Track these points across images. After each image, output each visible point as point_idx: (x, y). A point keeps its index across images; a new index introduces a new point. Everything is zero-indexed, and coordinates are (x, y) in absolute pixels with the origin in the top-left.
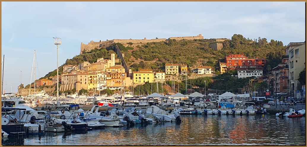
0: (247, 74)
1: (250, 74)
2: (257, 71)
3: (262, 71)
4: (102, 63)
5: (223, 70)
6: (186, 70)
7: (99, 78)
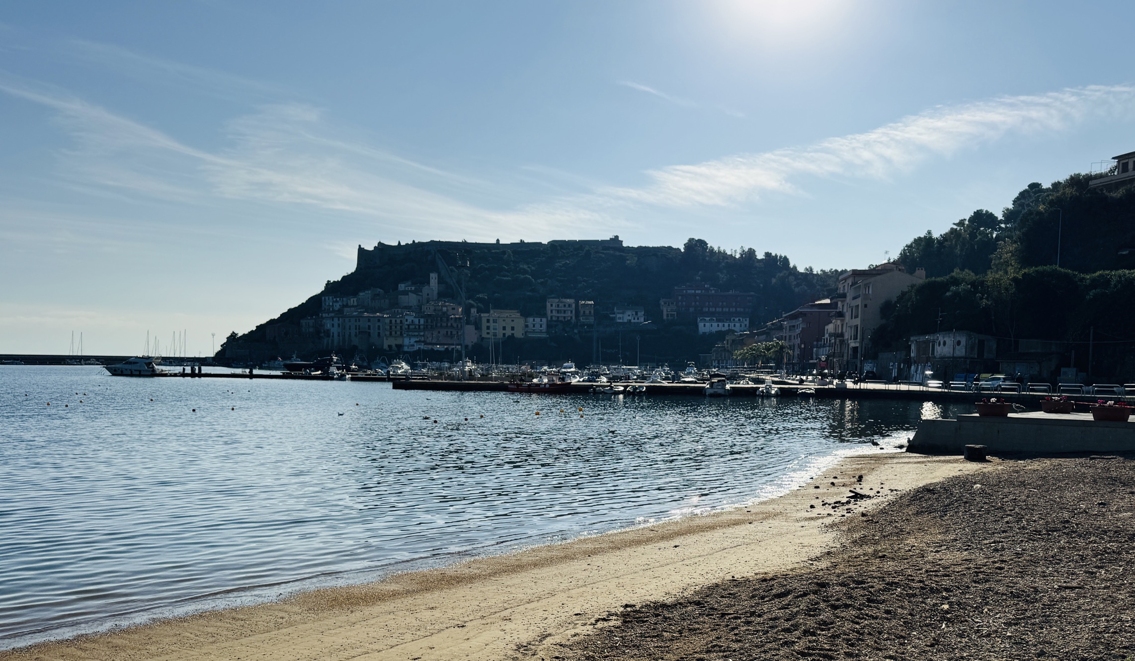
1: (724, 326)
2: (737, 319)
3: (748, 319)
4: (409, 293)
5: (667, 315)
6: (590, 312)
7: (409, 325)
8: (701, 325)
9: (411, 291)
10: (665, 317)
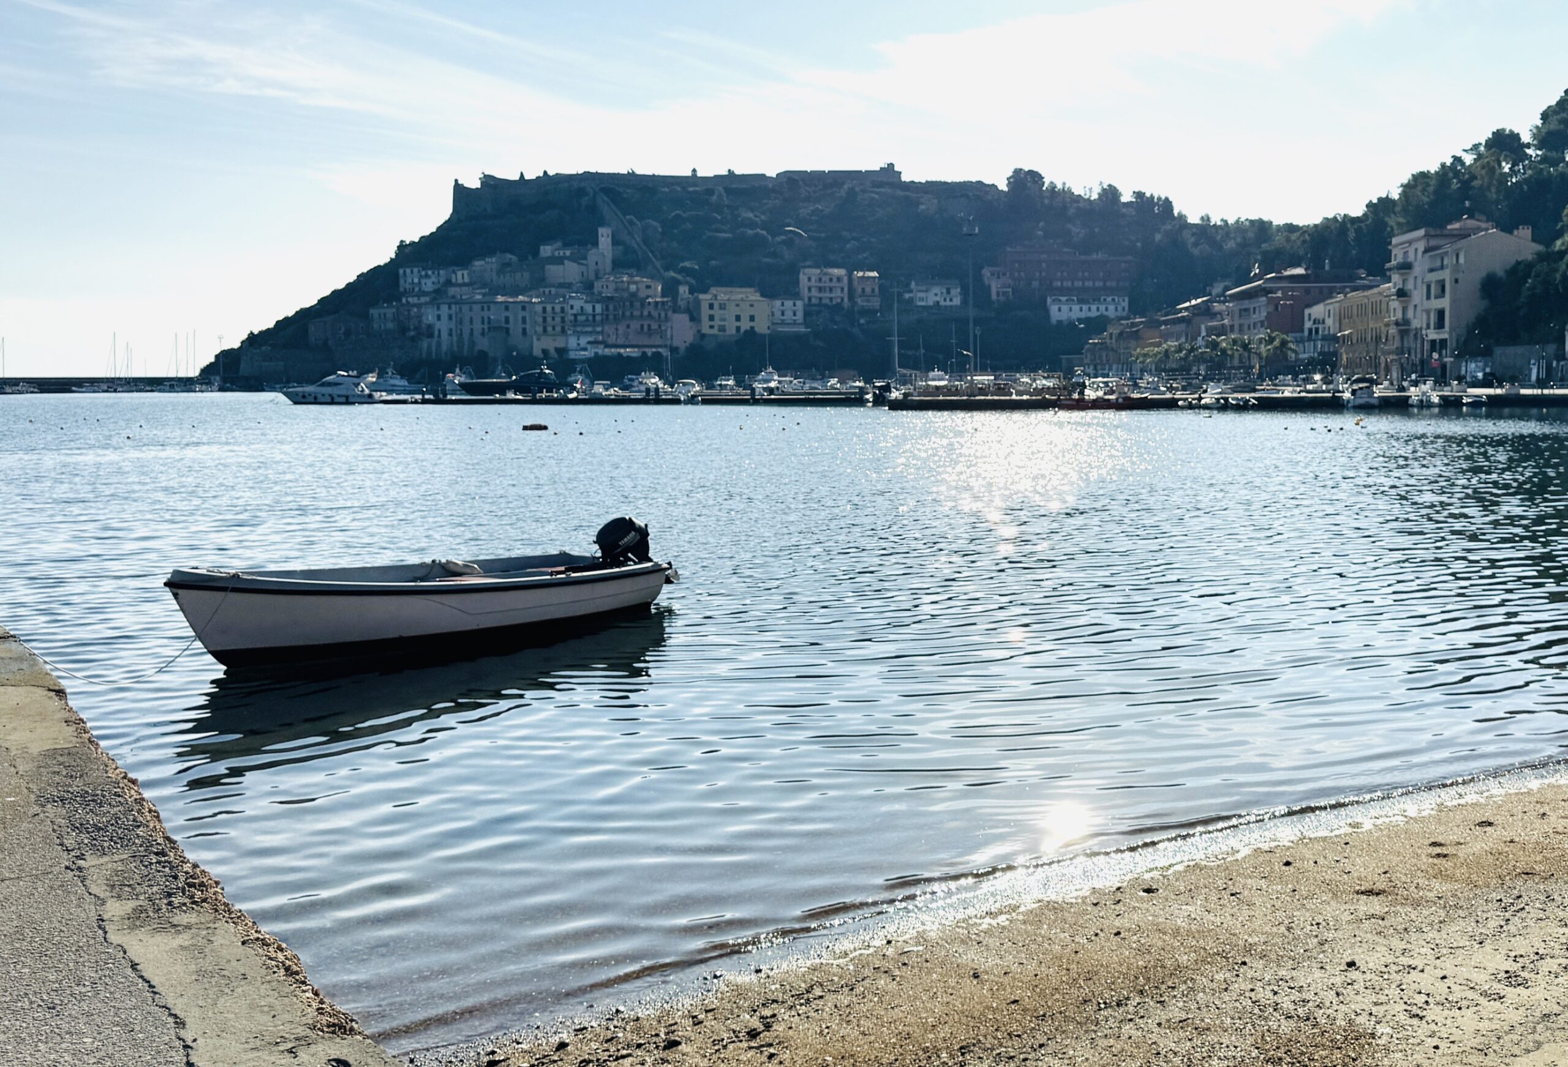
0: (1081, 310)
1: (1090, 309)
2: (1109, 299)
3: (1127, 299)
4: (566, 262)
5: (998, 294)
6: (873, 290)
7: (575, 315)
8: (1054, 309)
9: (569, 259)
10: (994, 297)
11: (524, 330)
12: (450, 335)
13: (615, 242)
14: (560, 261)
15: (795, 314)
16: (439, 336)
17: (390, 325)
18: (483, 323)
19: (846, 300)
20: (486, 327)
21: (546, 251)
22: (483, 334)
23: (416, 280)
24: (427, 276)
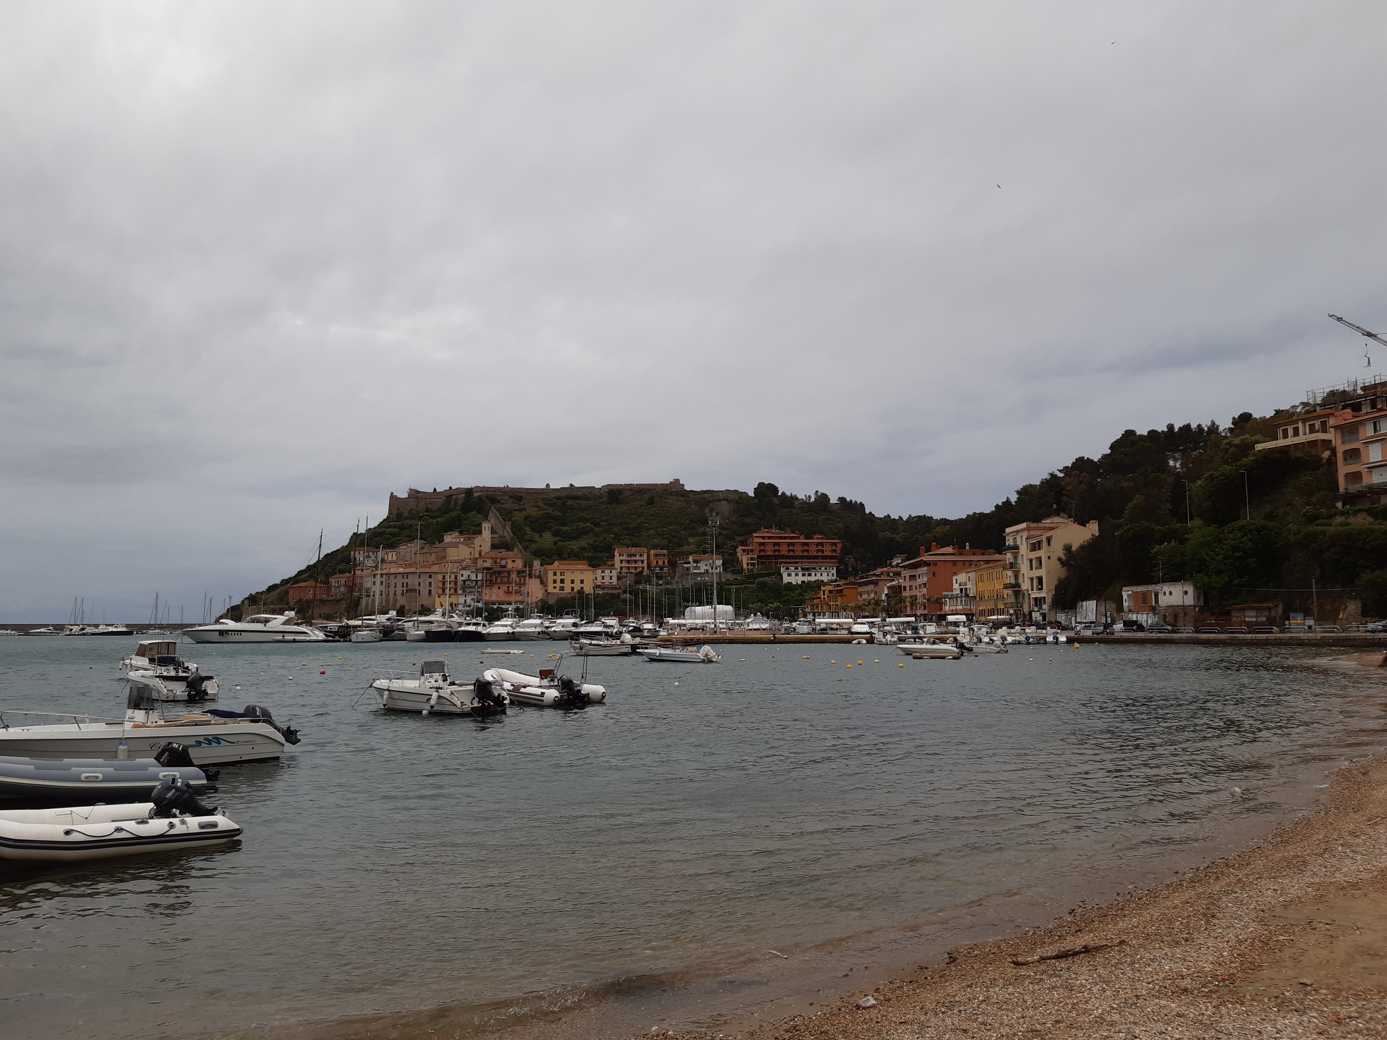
0: (804, 575)
1: (810, 575)
2: (823, 569)
3: (835, 568)
4: (460, 546)
5: (748, 564)
6: (664, 562)
7: (464, 581)
8: (785, 575)
9: (461, 543)
10: (745, 566)
11: (430, 591)
12: (381, 595)
13: (493, 531)
14: (455, 545)
15: (611, 579)
16: (374, 596)
17: (342, 589)
18: (403, 587)
19: (646, 568)
20: (405, 589)
21: (448, 539)
22: (403, 594)
23: (361, 559)
24: (368, 557)
